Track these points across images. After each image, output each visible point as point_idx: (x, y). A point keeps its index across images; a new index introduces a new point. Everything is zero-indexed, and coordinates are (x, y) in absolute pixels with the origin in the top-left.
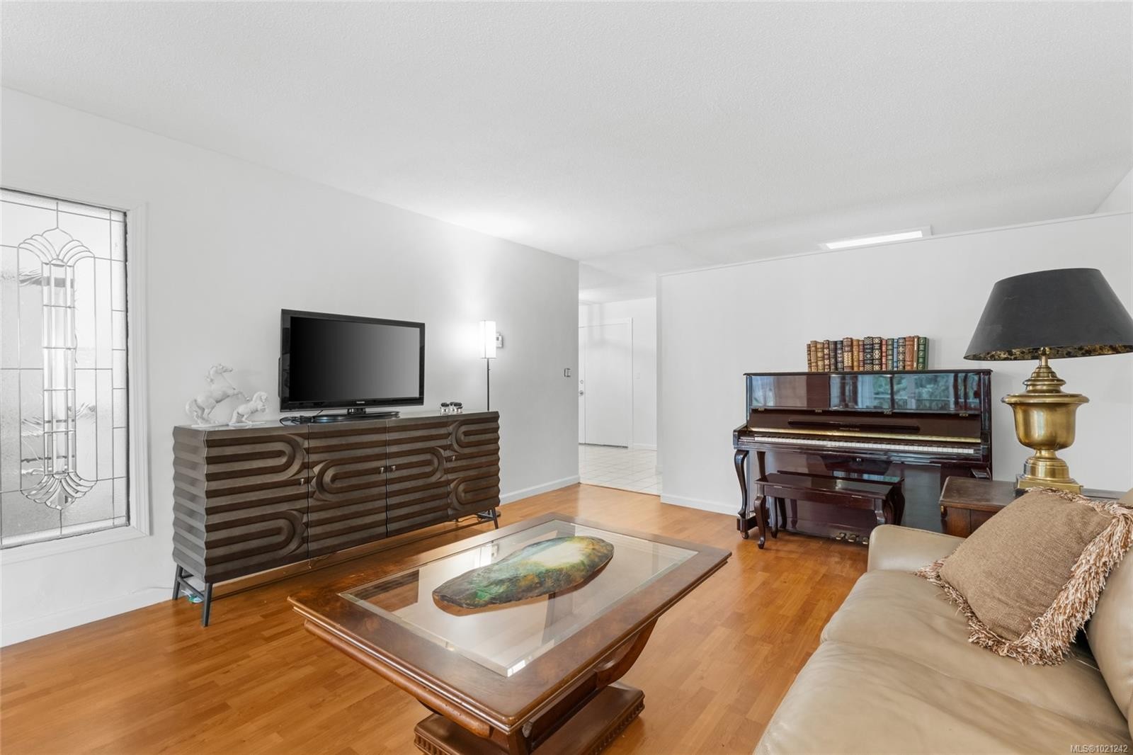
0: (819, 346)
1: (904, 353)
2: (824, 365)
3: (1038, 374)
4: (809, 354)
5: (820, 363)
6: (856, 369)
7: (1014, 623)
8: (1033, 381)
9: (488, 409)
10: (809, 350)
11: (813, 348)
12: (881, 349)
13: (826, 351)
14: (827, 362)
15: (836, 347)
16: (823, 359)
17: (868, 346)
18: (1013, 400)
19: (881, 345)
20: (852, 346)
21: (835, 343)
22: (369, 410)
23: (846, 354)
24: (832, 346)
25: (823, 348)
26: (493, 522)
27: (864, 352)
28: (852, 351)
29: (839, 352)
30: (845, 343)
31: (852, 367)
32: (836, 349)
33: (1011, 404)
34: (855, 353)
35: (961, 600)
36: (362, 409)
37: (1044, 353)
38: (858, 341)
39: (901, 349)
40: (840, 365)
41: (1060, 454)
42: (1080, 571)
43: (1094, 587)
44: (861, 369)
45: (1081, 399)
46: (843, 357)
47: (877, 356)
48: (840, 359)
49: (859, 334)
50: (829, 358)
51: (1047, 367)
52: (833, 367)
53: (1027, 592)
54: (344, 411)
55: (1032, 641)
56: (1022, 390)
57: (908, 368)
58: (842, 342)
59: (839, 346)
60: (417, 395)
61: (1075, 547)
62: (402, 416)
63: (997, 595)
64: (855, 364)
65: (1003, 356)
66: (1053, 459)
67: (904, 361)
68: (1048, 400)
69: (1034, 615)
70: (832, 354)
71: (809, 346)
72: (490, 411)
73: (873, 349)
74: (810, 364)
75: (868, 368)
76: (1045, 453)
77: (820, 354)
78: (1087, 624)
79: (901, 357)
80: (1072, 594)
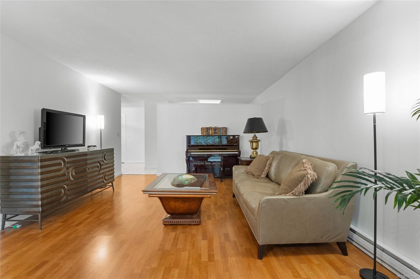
0: (204, 129)
1: (223, 131)
2: (205, 134)
3: (254, 136)
4: (202, 131)
5: (204, 133)
6: (212, 135)
7: (260, 174)
8: (253, 137)
9: (101, 149)
10: (202, 130)
11: (202, 129)
12: (218, 130)
13: (206, 130)
14: (206, 133)
15: (208, 129)
16: (205, 132)
17: (215, 129)
18: (251, 141)
19: (218, 129)
20: (212, 129)
21: (208, 128)
22: (69, 149)
23: (210, 131)
24: (207, 129)
25: (205, 129)
26: (112, 187)
27: (214, 130)
28: (212, 130)
29: (209, 130)
30: (210, 128)
31: (212, 134)
32: (208, 130)
33: (250, 142)
34: (212, 131)
35: (251, 174)
36: (66, 148)
37: (255, 132)
38: (213, 128)
39: (222, 130)
40: (209, 134)
41: (257, 150)
42: (267, 165)
43: (269, 167)
44: (214, 135)
45: (259, 140)
46: (210, 132)
47: (217, 132)
48: (209, 132)
49: (213, 126)
50: (206, 132)
51: (255, 135)
52: (207, 134)
53: (261, 170)
54: (60, 149)
55: (262, 176)
56: (251, 139)
57: (223, 135)
58: (209, 128)
59: (209, 129)
60: (82, 143)
61: (266, 162)
62: (80, 151)
63: (257, 171)
64: (212, 133)
65: (248, 132)
66: (256, 151)
67: (223, 133)
68: (256, 141)
69: (262, 173)
70: (207, 131)
71: (202, 128)
72: (102, 149)
73: (216, 130)
74: (202, 133)
75: (215, 134)
76: (255, 150)
77: (204, 131)
78: (268, 172)
79: (222, 132)
80: (267, 168)
